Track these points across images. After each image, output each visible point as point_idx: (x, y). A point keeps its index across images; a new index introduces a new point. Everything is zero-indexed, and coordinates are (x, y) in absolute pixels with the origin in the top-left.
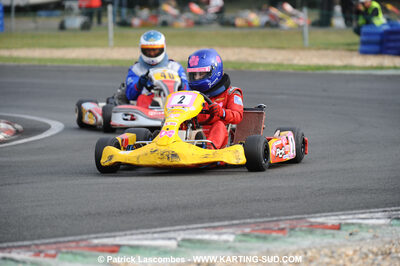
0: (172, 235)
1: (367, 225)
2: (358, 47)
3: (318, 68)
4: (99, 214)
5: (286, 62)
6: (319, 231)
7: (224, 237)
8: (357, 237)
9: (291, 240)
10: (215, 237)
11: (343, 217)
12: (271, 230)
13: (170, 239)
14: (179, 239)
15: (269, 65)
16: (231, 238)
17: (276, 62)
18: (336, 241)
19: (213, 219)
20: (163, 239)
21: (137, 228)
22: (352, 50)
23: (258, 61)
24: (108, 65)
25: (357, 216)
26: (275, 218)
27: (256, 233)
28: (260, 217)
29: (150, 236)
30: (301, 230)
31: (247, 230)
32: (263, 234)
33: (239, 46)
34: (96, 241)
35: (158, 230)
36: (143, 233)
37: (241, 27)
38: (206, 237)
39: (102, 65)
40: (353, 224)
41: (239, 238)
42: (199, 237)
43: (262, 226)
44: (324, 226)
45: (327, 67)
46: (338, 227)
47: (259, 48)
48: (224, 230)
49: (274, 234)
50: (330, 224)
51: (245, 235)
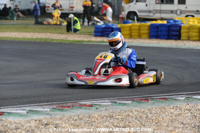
0: (24, 108)
1: (103, 105)
2: (93, 34)
3: (78, 41)
5: (65, 39)
6: (84, 107)
7: (46, 109)
8: (99, 110)
9: (73, 111)
10: (42, 109)
11: (93, 102)
12: (64, 107)
13: (23, 110)
14: (27, 110)
16: (48, 110)
17: (61, 39)
18: (91, 112)
19: (40, 102)
20: (21, 110)
21: (9, 105)
22: (91, 35)
25: (98, 101)
26: (65, 102)
27: (58, 108)
28: (59, 101)
29: (15, 109)
30: (76, 107)
31: (55, 107)
32: (61, 108)
33: (46, 32)
35: (18, 106)
36: (12, 108)
37: (46, 25)
38: (38, 109)
40: (97, 105)
41: (52, 110)
42: (35, 109)
43: (61, 105)
44: (85, 105)
45: (82, 41)
46: (91, 106)
48: (45, 107)
49: (66, 109)
50: (88, 105)
51: (54, 109)
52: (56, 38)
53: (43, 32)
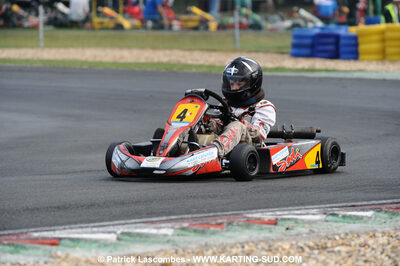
0: (111, 229)
1: (302, 220)
2: (290, 50)
4: (38, 209)
5: (217, 64)
6: (256, 226)
7: (163, 231)
8: (293, 232)
9: (228, 234)
10: (154, 231)
11: (278, 213)
12: (209, 225)
13: (109, 232)
14: (119, 232)
15: (201, 66)
16: (170, 232)
17: (207, 64)
18: (273, 235)
19: (151, 214)
20: (103, 232)
21: (76, 223)
22: (283, 53)
23: (190, 62)
24: (40, 65)
25: (292, 212)
26: (211, 214)
27: (195, 228)
28: (197, 212)
29: (89, 230)
30: (238, 225)
31: (186, 225)
32: (201, 229)
33: (171, 48)
34: (36, 235)
35: (96, 224)
36: (82, 227)
38: (145, 231)
39: (35, 65)
40: (289, 219)
41: (178, 231)
42: (138, 231)
43: (200, 221)
44: (261, 222)
46: (275, 223)
47: (190, 50)
48: (163, 225)
49: (212, 229)
50: (266, 220)
51: (183, 229)
52: (195, 63)
53: (165, 48)
